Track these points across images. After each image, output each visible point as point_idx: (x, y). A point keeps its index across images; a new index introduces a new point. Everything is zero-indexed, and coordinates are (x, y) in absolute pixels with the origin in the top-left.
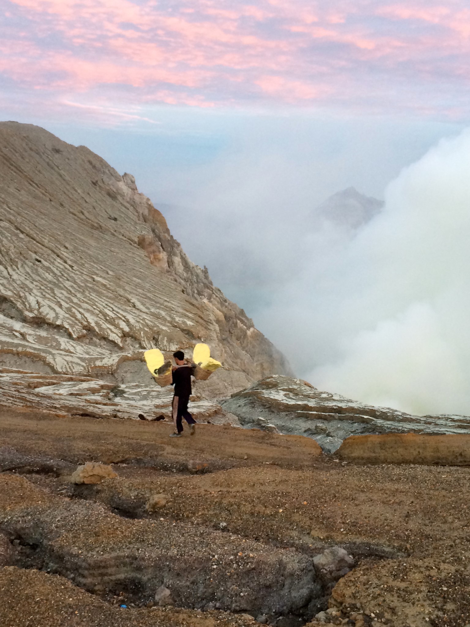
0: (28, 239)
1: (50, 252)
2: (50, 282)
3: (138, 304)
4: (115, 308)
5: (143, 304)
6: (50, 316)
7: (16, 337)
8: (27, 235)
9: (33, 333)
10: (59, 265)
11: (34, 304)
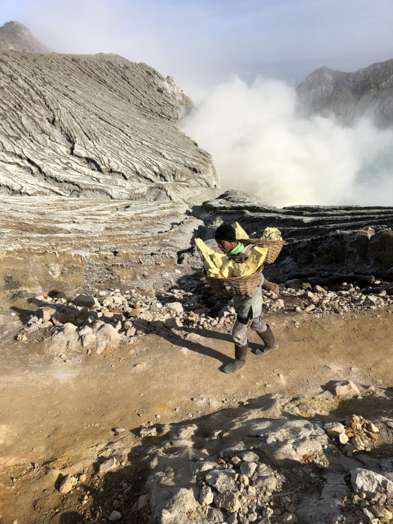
0: (105, 124)
1: (118, 130)
2: (117, 147)
3: (166, 156)
4: (151, 159)
5: (169, 155)
6: (115, 167)
7: (94, 181)
8: (105, 121)
9: (103, 177)
10: (122, 137)
11: (106, 161)
